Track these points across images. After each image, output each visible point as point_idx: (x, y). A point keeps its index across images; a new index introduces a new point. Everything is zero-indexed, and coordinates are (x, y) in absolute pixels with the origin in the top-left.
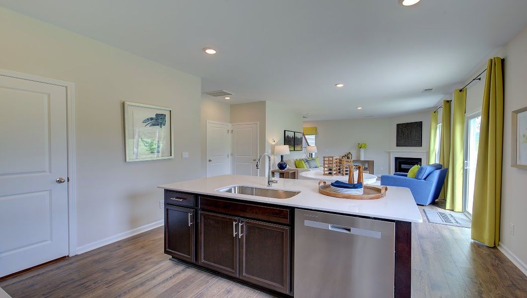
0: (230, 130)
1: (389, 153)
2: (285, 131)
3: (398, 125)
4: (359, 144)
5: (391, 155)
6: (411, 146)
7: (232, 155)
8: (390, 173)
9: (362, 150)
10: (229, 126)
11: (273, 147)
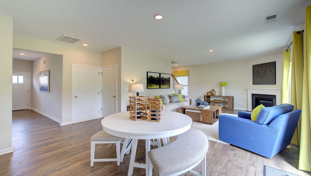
0: (101, 72)
1: (247, 90)
2: (147, 72)
3: (254, 66)
4: (221, 83)
5: (249, 92)
6: (266, 84)
7: (102, 91)
8: (247, 108)
9: (223, 88)
10: (100, 69)
11: (130, 85)
